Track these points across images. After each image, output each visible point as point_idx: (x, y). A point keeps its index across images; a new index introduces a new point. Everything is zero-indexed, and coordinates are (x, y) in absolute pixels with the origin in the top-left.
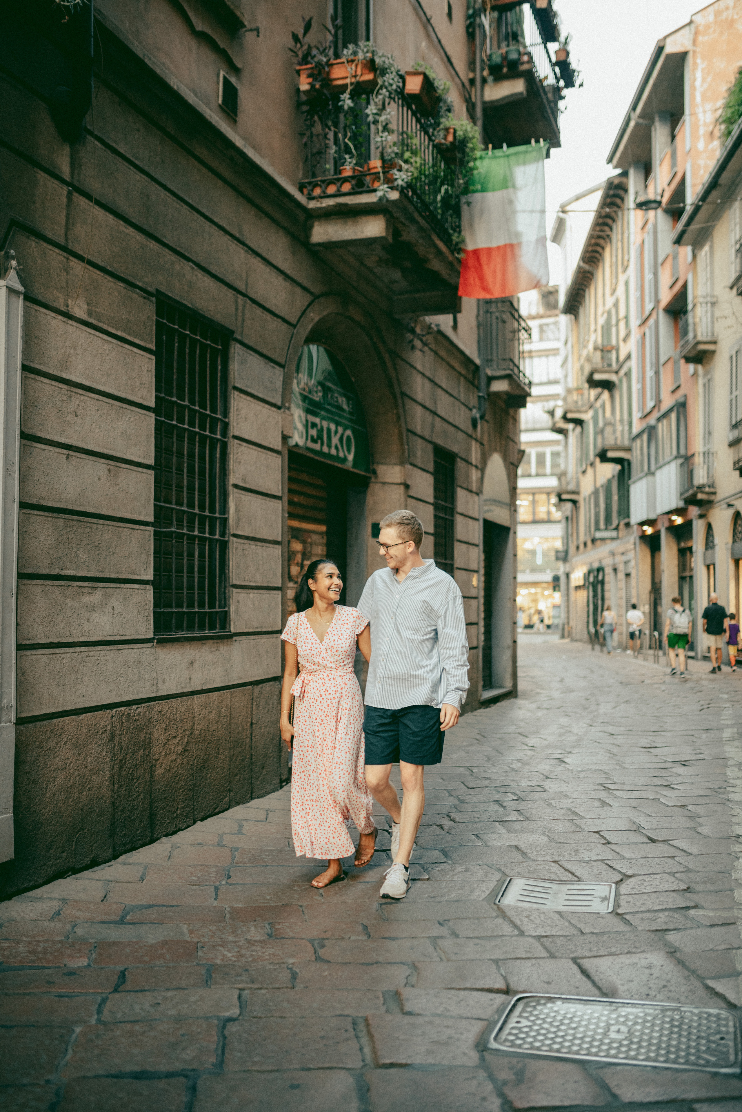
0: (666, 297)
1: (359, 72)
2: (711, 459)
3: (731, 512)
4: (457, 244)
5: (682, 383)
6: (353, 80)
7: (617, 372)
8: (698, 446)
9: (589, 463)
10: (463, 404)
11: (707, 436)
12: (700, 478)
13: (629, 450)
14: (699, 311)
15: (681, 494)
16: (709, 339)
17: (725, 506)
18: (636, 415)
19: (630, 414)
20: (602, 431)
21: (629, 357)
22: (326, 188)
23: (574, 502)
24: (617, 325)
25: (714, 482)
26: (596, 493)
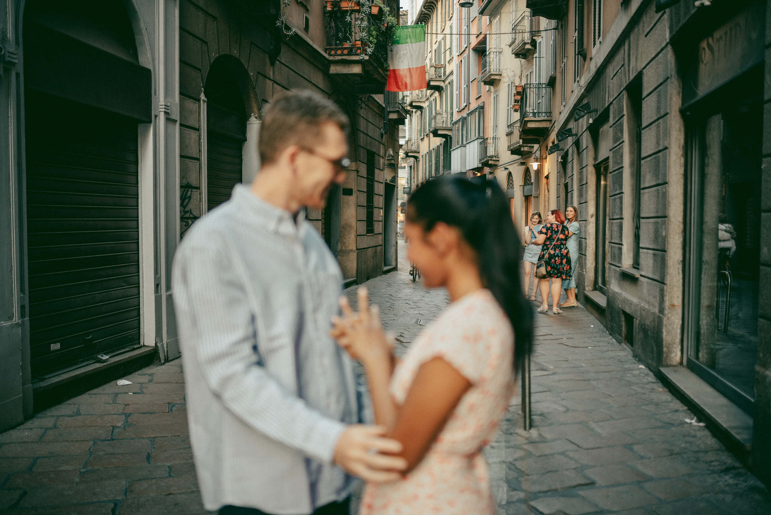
0: (474, 42)
1: (353, 6)
2: (497, 141)
3: (506, 172)
4: (386, 67)
5: (482, 94)
6: (350, 9)
7: (444, 81)
8: (490, 134)
9: (425, 134)
10: (377, 127)
11: (495, 127)
12: (491, 152)
13: (451, 130)
14: (492, 55)
15: (480, 160)
16: (497, 73)
17: (504, 169)
18: (455, 110)
19: (452, 108)
20: (435, 117)
21: (451, 73)
22: (337, 51)
23: (416, 158)
24: (445, 52)
25: (498, 154)
26: (430, 153)
